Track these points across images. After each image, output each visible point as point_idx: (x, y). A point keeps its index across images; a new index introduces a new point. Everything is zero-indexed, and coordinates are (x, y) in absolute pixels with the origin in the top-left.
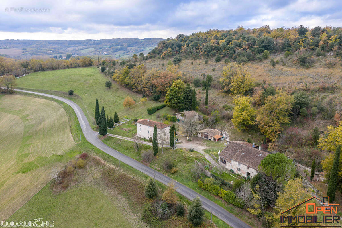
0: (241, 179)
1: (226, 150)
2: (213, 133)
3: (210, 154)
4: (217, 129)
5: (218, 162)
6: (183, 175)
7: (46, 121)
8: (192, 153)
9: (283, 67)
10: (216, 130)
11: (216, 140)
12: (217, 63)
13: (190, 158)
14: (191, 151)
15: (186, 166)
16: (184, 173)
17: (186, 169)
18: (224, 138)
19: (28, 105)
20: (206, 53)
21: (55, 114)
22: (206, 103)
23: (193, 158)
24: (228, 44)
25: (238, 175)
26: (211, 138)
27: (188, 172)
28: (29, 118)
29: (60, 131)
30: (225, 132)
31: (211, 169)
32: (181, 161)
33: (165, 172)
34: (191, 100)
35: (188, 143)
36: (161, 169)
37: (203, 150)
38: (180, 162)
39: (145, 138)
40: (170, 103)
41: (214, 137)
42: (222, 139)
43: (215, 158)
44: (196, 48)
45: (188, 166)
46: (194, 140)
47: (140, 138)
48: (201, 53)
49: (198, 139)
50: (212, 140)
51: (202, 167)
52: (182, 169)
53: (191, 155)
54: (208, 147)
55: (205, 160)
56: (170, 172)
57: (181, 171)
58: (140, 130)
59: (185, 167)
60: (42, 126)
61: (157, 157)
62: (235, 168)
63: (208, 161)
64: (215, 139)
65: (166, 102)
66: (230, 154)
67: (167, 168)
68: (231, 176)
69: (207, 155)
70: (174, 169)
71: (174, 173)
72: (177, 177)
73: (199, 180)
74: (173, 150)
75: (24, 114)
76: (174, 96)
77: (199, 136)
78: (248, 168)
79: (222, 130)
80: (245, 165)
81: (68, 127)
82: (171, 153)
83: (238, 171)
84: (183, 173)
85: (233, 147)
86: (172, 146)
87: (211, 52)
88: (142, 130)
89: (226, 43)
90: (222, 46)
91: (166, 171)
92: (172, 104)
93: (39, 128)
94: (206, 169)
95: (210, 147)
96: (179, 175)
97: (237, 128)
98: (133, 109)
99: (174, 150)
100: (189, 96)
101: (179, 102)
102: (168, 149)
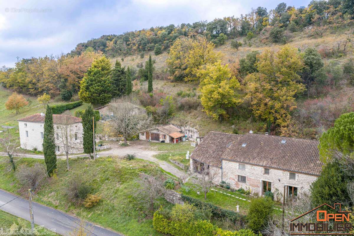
0: (251, 198)
1: (203, 146)
2: (168, 130)
3: (170, 161)
4: (173, 125)
5: (189, 172)
6: (114, 210)
8: (132, 161)
9: (250, 48)
10: (171, 126)
11: (174, 142)
12: (158, 56)
13: (130, 171)
14: (130, 158)
15: (122, 187)
16: (116, 202)
17: (120, 195)
18: (186, 138)
20: (140, 47)
22: (149, 89)
23: (135, 170)
24: (169, 34)
25: (241, 191)
26: (165, 138)
27: (125, 201)
30: (188, 127)
31: (177, 186)
32: (107, 179)
33: (72, 208)
34: (124, 85)
35: (124, 149)
36: (62, 203)
37: (155, 156)
38: (107, 181)
39: (36, 149)
40: (88, 93)
41: (170, 136)
42: (184, 139)
43: (182, 165)
44: (127, 43)
45: (125, 188)
46: (135, 144)
47: (26, 150)
48: (135, 48)
49: (141, 142)
50: (166, 142)
51: (157, 184)
52: (111, 197)
53: (131, 165)
54: (162, 152)
55: (162, 171)
56: (83, 206)
57: (109, 201)
58: (25, 135)
59: (117, 190)
61: (55, 177)
62: (233, 177)
63: (169, 173)
64: (172, 139)
65: (81, 93)
66: (214, 152)
67: (77, 196)
68: (228, 196)
69: (164, 162)
70: (93, 197)
71: (94, 206)
72: (100, 215)
73: (154, 215)
74: (92, 160)
76: (95, 81)
77: (143, 139)
78: (267, 171)
79: (181, 125)
80: (259, 165)
82: (87, 166)
83: (240, 183)
84: (115, 204)
85: (214, 140)
86: (89, 153)
87: (148, 45)
88: (29, 135)
89: (167, 33)
90: (162, 36)
91: (73, 204)
92: (92, 95)
94: (169, 187)
95: (166, 151)
96: (105, 211)
97: (211, 113)
98: (25, 113)
99: (94, 160)
100: (121, 79)
101: (103, 91)
102: (81, 159)
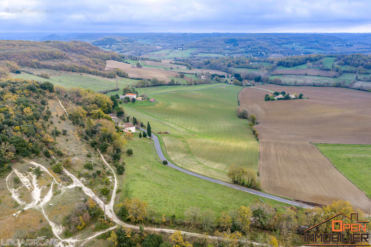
7: (181, 156)
21: (177, 158)
28: (196, 162)
29: (170, 147)
81: (166, 147)
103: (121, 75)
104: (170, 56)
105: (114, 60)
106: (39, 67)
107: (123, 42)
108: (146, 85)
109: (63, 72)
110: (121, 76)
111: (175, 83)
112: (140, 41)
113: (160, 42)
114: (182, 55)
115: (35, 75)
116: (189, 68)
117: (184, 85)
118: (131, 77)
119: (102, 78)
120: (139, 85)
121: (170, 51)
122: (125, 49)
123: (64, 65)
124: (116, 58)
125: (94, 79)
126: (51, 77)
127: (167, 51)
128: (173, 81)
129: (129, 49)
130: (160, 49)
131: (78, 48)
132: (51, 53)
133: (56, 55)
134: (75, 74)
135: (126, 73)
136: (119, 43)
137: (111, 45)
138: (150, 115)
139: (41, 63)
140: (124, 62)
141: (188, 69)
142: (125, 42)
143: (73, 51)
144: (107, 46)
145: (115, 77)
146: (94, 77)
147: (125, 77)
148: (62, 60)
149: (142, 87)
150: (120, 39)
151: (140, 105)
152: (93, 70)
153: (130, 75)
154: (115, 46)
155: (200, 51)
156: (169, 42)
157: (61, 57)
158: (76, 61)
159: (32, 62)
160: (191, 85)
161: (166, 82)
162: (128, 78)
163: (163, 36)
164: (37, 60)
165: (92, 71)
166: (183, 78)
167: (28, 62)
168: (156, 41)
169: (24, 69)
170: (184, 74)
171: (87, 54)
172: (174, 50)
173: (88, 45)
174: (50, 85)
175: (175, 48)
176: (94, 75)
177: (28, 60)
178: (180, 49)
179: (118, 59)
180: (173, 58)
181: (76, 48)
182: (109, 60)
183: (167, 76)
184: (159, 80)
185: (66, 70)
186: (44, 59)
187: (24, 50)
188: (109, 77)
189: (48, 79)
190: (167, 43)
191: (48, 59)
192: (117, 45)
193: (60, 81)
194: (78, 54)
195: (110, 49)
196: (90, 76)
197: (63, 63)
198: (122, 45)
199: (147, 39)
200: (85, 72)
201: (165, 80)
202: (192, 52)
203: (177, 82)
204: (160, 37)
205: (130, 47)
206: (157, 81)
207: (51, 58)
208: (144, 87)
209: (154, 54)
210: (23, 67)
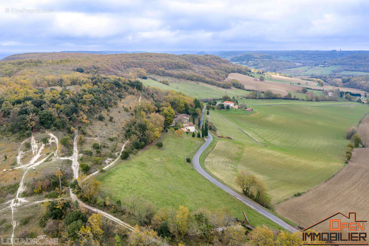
7: (222, 160)
19: (230, 177)
21: (214, 161)
28: (233, 169)
29: (219, 150)
60: (226, 160)
75: (235, 173)
81: (214, 150)
93: (229, 160)
103: (237, 86)
104: (307, 73)
105: (239, 73)
106: (164, 74)
107: (261, 59)
108: (257, 97)
109: (183, 80)
110: (237, 88)
111: (293, 97)
112: (281, 58)
113: (301, 59)
114: (322, 72)
115: (158, 81)
116: (321, 85)
117: (303, 100)
118: (247, 89)
119: (216, 88)
120: (250, 96)
121: (309, 68)
122: (262, 65)
123: (184, 74)
124: (241, 71)
125: (208, 88)
126: (171, 84)
127: (306, 68)
128: (290, 95)
129: (265, 65)
130: (300, 65)
131: (207, 61)
132: (177, 63)
133: (181, 65)
134: (193, 82)
135: (243, 84)
136: (257, 59)
137: (248, 61)
138: (238, 123)
139: (166, 71)
140: (249, 75)
141: (319, 85)
142: (263, 59)
143: (201, 64)
144: (244, 62)
145: (230, 88)
146: (209, 86)
147: (240, 89)
148: (185, 70)
149: (253, 98)
150: (258, 55)
151: (233, 112)
152: (210, 79)
153: (246, 87)
154: (252, 62)
155: (345, 68)
156: (312, 59)
157: (185, 67)
158: (198, 71)
159: (159, 70)
160: (311, 100)
161: (281, 95)
162: (244, 89)
163: (307, 53)
164: (163, 69)
165: (208, 80)
166: (306, 93)
167: (156, 70)
168: (298, 58)
169: (151, 76)
170: (308, 90)
171: (213, 66)
172: (314, 67)
173: (217, 58)
174: (139, 83)
175: (315, 65)
176: (210, 84)
177: (156, 69)
178: (321, 66)
179: (243, 72)
180: (310, 75)
181: (205, 61)
182: (234, 72)
183: (287, 90)
184: (274, 93)
185: (186, 79)
186: (170, 69)
187: (155, 60)
188: (223, 87)
189: (168, 85)
190: (309, 60)
191: (173, 69)
192: (254, 61)
193: (177, 88)
194: (206, 66)
195: (247, 64)
196: (206, 85)
197: (184, 72)
198: (259, 61)
199: (288, 56)
200: (201, 81)
201: (280, 94)
202: (335, 69)
203: (295, 97)
204: (303, 54)
205: (266, 63)
206: (271, 93)
207: (176, 68)
208: (256, 99)
209: (291, 70)
210: (151, 74)
